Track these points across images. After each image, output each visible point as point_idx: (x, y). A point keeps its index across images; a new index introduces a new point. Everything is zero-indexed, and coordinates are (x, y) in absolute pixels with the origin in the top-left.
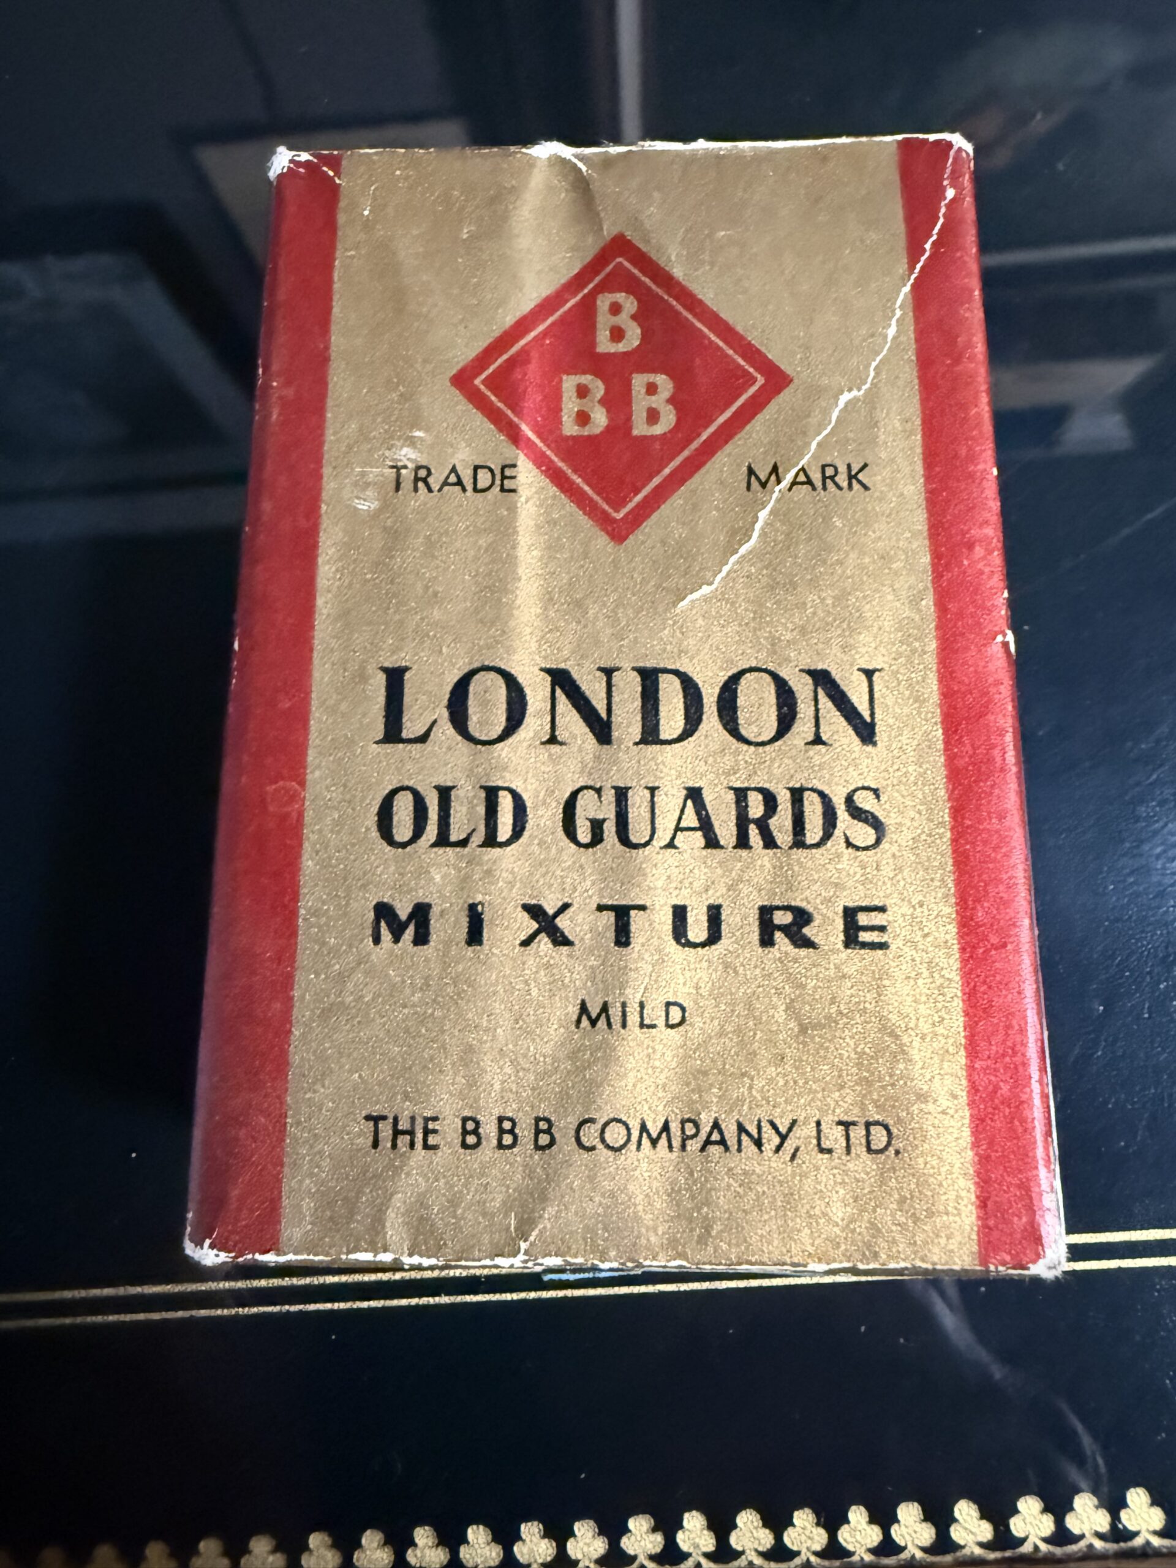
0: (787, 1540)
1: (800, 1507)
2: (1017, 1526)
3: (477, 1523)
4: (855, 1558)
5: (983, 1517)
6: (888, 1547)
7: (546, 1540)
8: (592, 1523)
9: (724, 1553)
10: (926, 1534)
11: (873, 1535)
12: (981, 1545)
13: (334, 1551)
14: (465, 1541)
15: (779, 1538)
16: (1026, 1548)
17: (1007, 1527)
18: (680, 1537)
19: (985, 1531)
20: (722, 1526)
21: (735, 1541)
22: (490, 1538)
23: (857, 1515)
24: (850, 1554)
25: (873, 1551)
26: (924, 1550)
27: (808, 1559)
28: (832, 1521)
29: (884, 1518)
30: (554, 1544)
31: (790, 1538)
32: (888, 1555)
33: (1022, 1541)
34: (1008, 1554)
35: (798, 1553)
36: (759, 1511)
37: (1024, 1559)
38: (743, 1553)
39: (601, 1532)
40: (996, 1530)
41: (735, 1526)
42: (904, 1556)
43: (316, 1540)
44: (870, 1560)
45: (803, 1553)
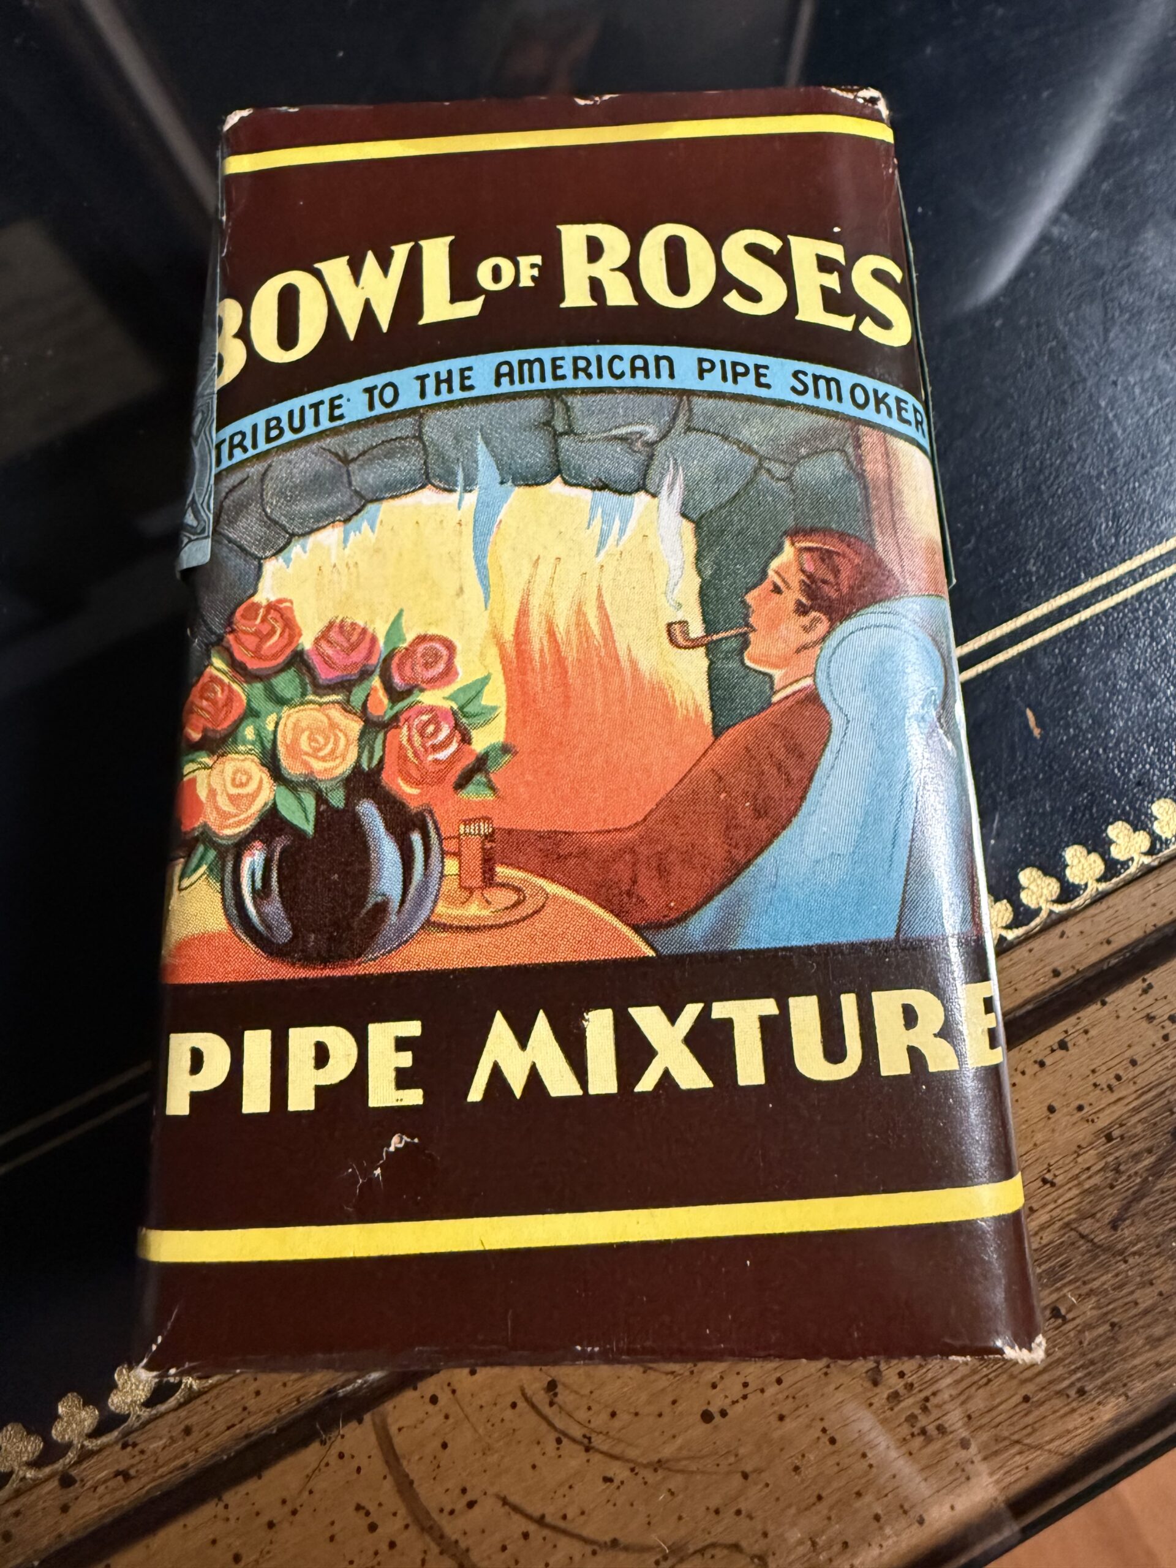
4: (133, 1418)
27: (83, 1446)
28: (98, 1392)
31: (57, 1432)
32: (163, 1400)
35: (70, 1444)
38: (11, 1473)
44: (145, 1413)
45: (75, 1442)
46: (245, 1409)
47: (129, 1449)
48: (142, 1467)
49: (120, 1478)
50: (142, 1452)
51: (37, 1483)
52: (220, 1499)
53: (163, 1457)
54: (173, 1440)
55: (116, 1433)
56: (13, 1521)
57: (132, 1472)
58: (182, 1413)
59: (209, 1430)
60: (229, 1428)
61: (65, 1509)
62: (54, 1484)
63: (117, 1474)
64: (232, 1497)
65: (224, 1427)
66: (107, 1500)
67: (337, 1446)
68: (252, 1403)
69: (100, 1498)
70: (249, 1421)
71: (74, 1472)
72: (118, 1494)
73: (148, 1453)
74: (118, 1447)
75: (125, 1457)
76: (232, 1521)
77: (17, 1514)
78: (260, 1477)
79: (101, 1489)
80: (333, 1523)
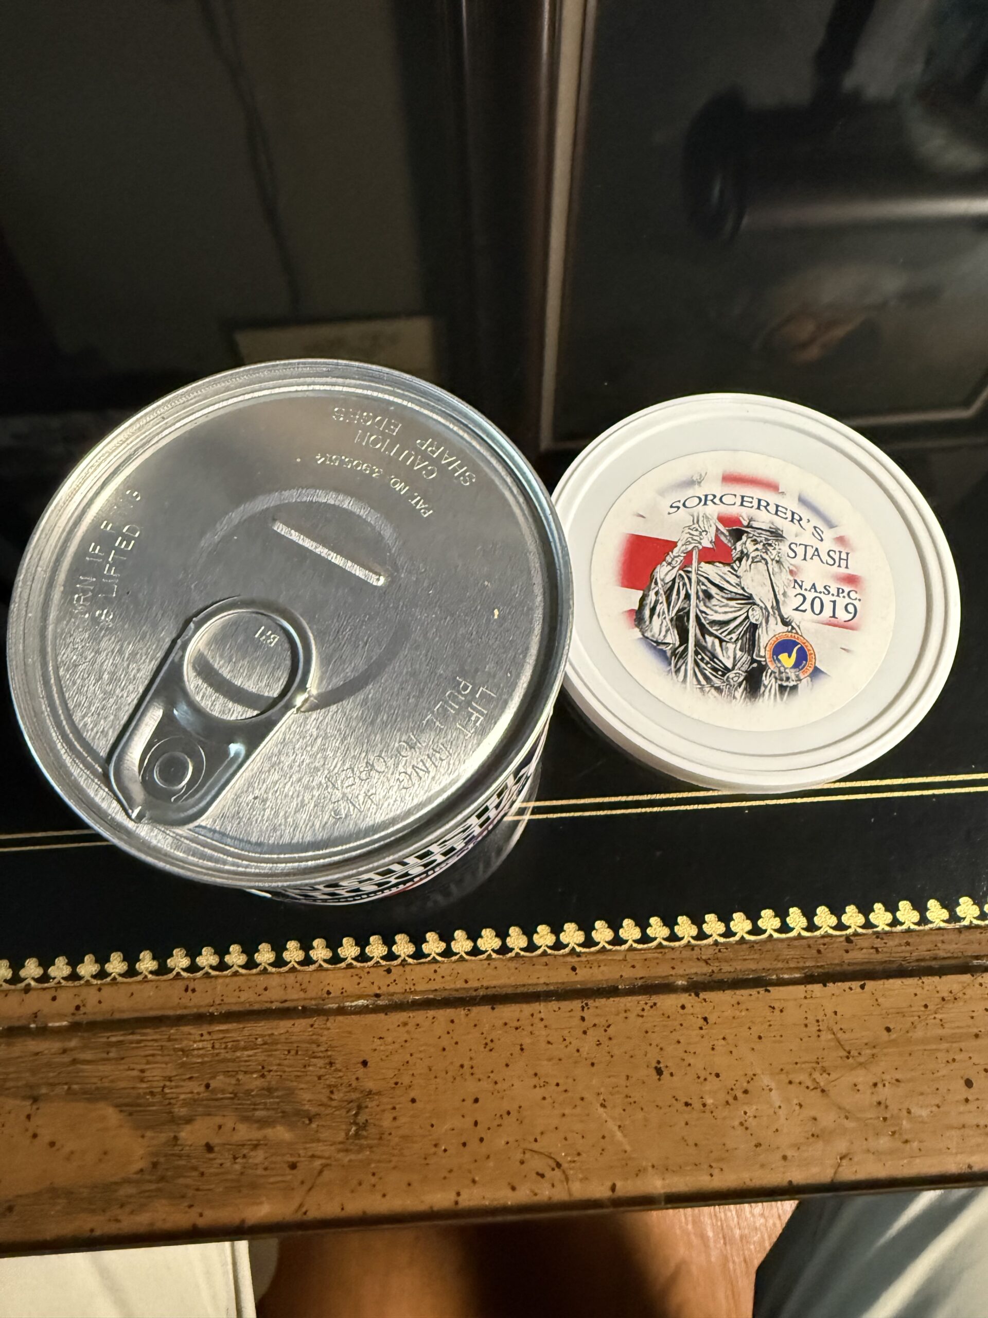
0: (843, 921)
1: (849, 904)
2: (960, 911)
3: (682, 915)
4: (880, 928)
5: (944, 906)
6: (895, 922)
7: (720, 923)
8: (741, 914)
9: (811, 927)
10: (916, 917)
11: (889, 917)
12: (944, 921)
13: (609, 930)
14: (677, 924)
15: (839, 919)
16: (966, 923)
17: (956, 913)
18: (788, 920)
19: (945, 914)
20: (809, 914)
21: (817, 920)
22: (690, 922)
23: (878, 907)
24: (876, 926)
25: (889, 925)
26: (915, 924)
27: (856, 929)
28: (866, 910)
29: (892, 908)
30: (723, 924)
31: (844, 919)
32: (897, 926)
33: (964, 918)
34: (958, 925)
35: (849, 927)
36: (828, 906)
37: (966, 927)
38: (821, 928)
39: (748, 918)
40: (950, 915)
41: (816, 915)
42: (904, 927)
43: (599, 924)
44: (887, 929)
45: (852, 926)
46: (936, 946)
47: (879, 940)
48: (885, 950)
49: (873, 951)
50: (886, 943)
51: (831, 936)
52: (920, 978)
53: (895, 949)
54: (900, 945)
55: (870, 931)
56: (822, 946)
57: (880, 950)
58: (907, 935)
59: (919, 948)
60: (930, 951)
61: (847, 951)
62: (843, 939)
63: (873, 948)
64: (925, 979)
65: (925, 949)
66: (867, 956)
67: (980, 980)
68: (939, 945)
69: (865, 954)
70: (935, 952)
71: (852, 938)
72: (873, 956)
73: (888, 945)
74: (874, 936)
75: (878, 943)
76: (925, 989)
77: (824, 944)
78: (940, 977)
79: (864, 951)
80: (973, 1011)
